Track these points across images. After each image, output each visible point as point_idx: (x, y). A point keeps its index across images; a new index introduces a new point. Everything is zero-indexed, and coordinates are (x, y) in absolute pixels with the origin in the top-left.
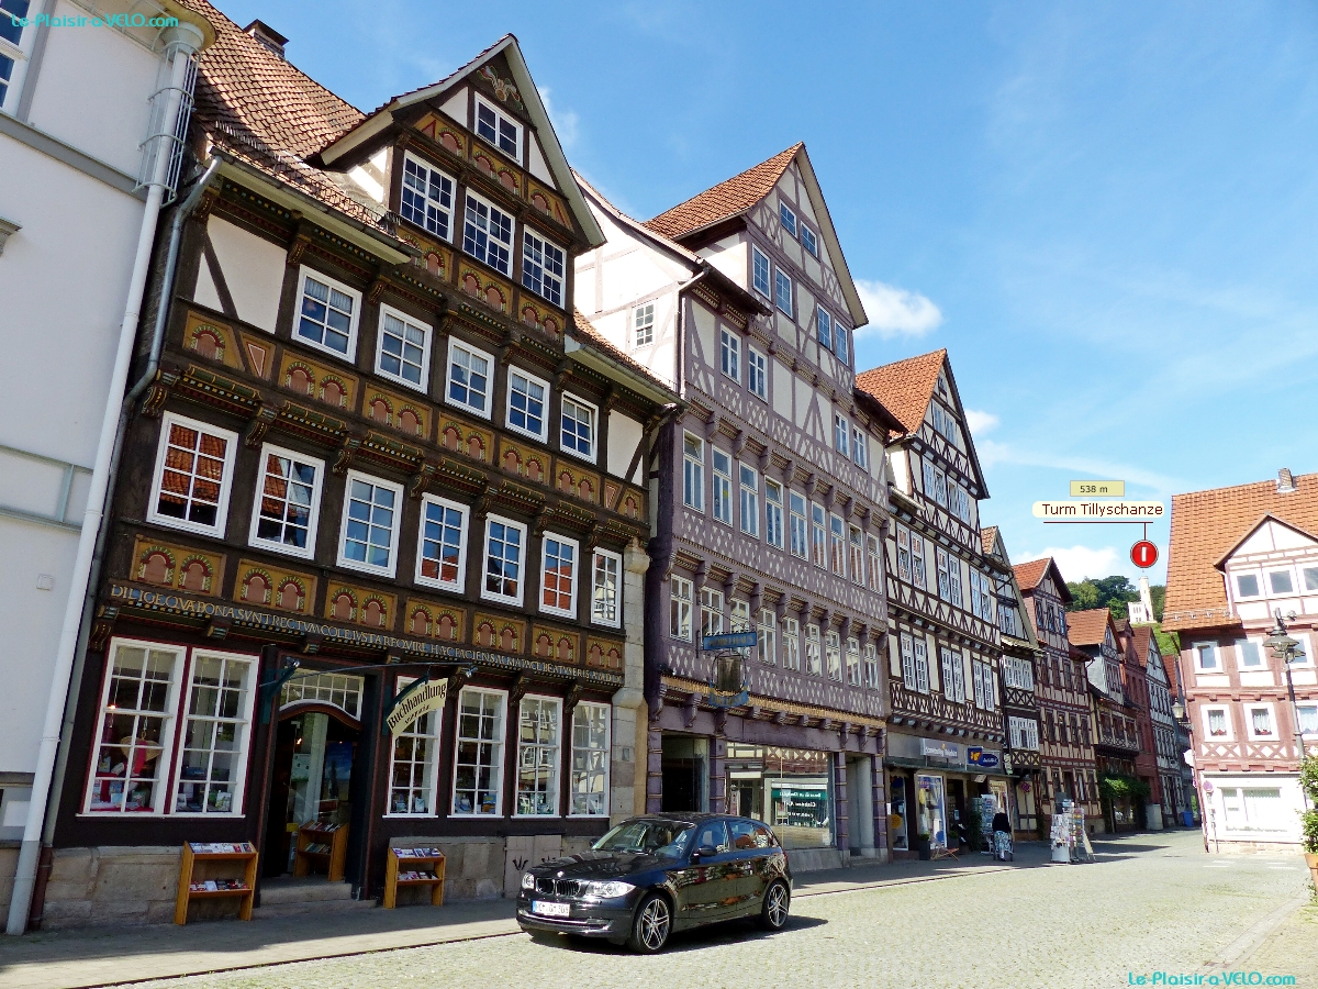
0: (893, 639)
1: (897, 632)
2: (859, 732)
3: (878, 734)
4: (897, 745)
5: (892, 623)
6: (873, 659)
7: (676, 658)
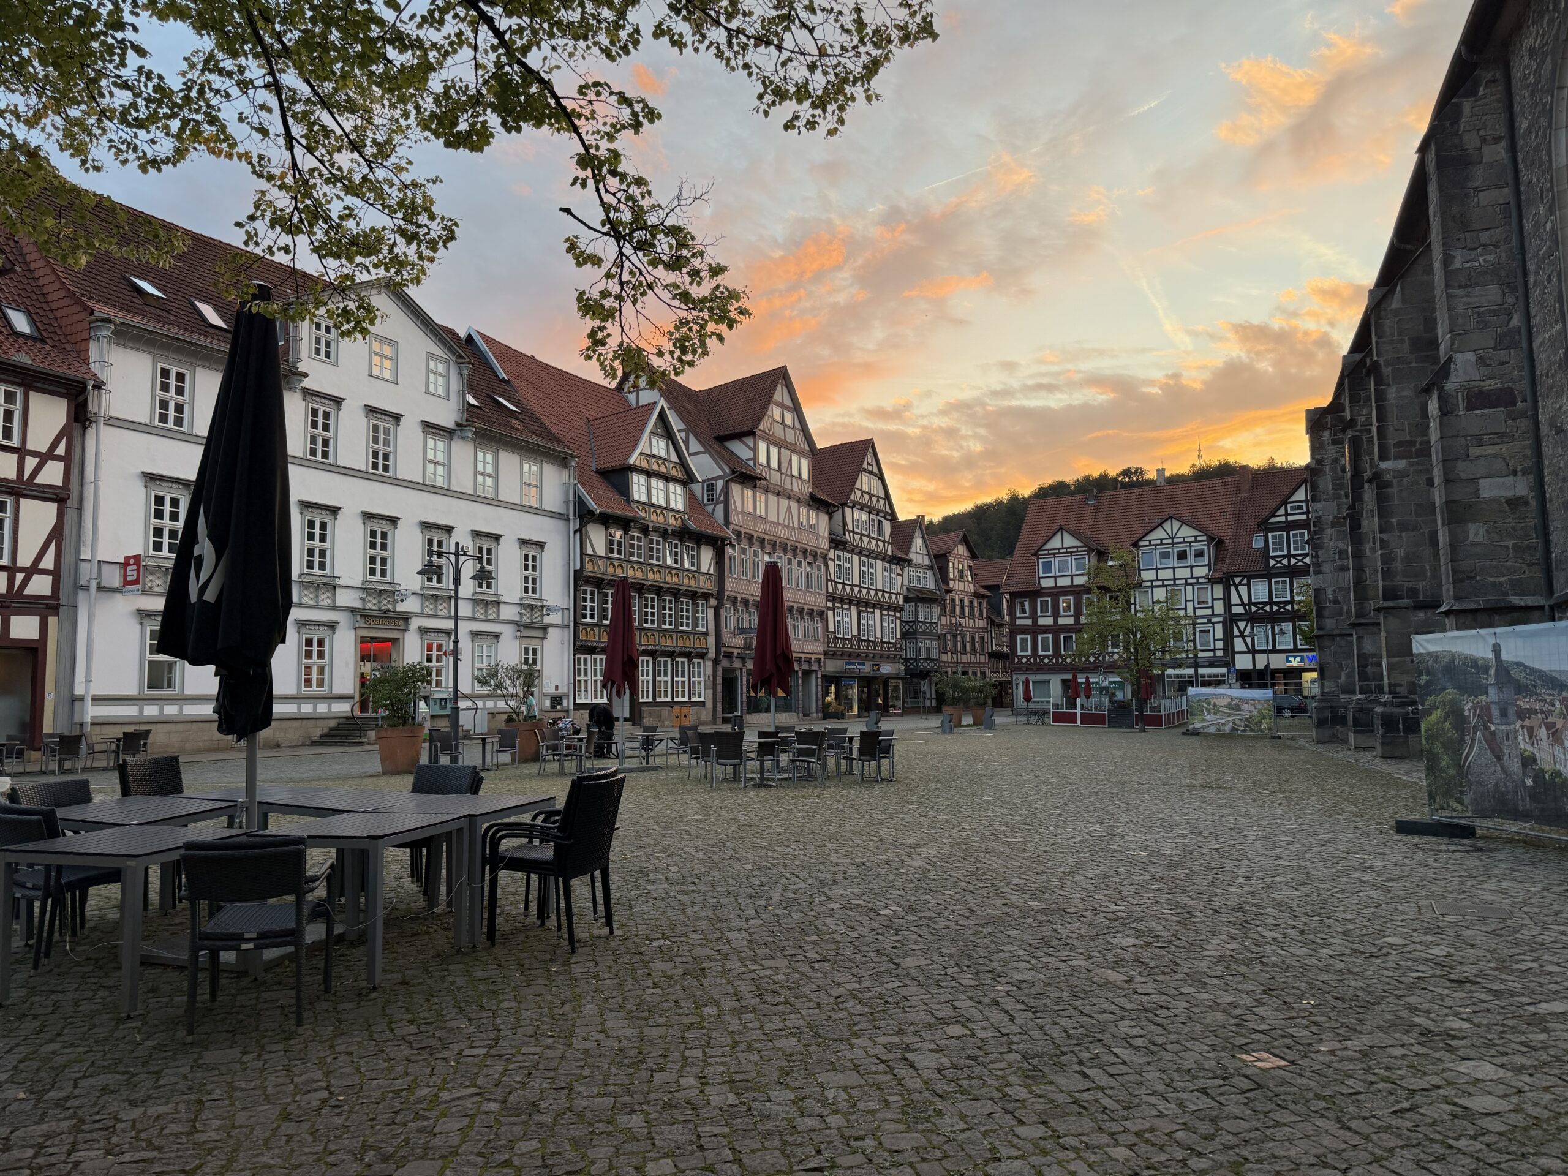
0: (830, 613)
1: (833, 609)
2: (809, 660)
3: (819, 661)
4: (832, 666)
5: (830, 604)
6: (820, 626)
7: (726, 638)
